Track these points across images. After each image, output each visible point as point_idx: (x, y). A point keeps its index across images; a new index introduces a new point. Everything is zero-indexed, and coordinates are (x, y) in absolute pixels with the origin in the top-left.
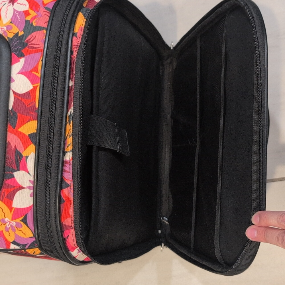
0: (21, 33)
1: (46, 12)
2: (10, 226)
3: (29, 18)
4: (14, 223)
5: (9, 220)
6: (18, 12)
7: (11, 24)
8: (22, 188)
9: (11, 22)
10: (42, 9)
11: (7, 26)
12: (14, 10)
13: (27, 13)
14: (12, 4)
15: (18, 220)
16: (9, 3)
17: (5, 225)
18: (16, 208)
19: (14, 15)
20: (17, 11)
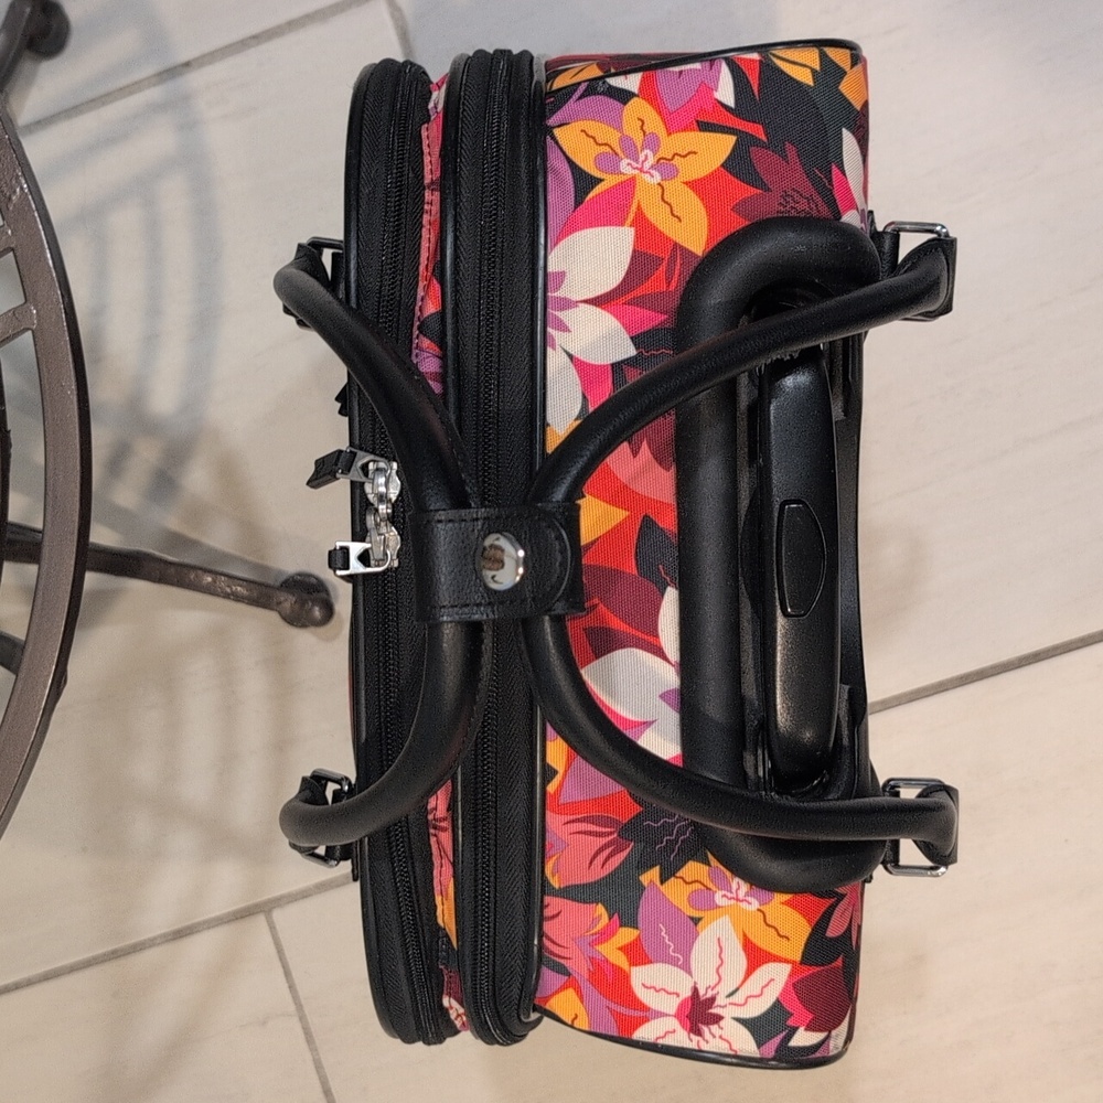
0: (651, 876)
1: (564, 958)
2: (642, 158)
3: (626, 935)
4: (626, 167)
5: (647, 177)
6: (673, 962)
7: (696, 914)
8: (599, 302)
9: (696, 921)
10: (579, 967)
11: (714, 906)
12: (687, 968)
13: (637, 954)
14: (702, 992)
15: (610, 181)
16: (713, 999)
17: (658, 156)
18: (621, 223)
19: (686, 949)
20: (676, 965)
